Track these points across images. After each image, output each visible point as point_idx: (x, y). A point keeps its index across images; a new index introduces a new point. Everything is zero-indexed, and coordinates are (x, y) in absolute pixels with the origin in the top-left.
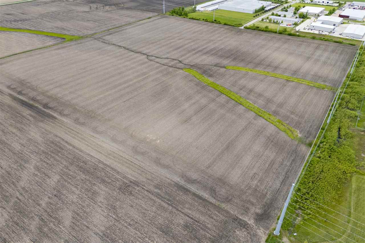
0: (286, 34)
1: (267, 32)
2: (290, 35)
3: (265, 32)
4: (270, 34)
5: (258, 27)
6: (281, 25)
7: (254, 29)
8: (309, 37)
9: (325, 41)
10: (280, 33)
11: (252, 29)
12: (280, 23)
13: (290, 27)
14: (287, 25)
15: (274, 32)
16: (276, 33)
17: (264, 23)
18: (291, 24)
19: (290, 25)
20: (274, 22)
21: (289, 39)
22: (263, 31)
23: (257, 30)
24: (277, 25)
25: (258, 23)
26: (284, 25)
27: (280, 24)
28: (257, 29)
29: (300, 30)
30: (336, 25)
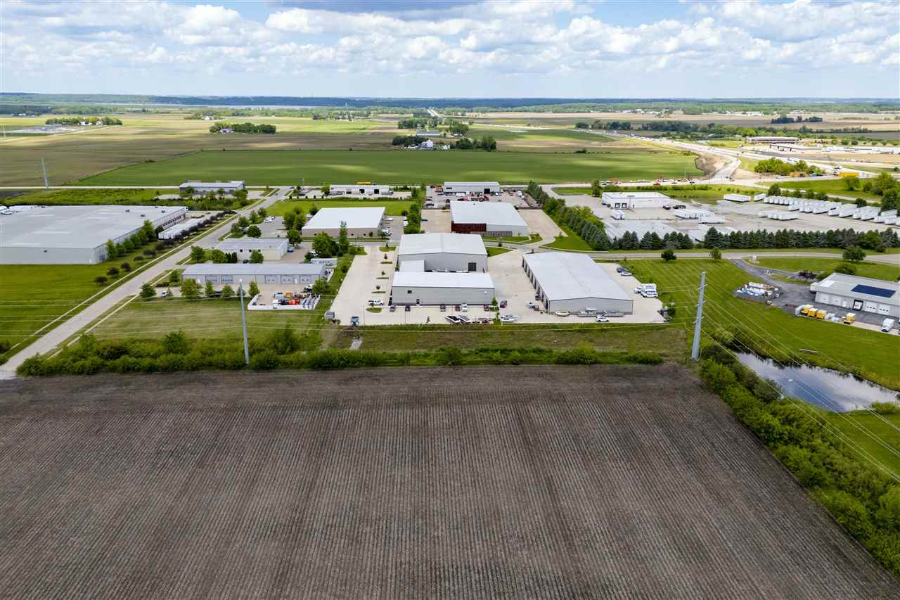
0: (300, 365)
1: (183, 376)
2: (324, 365)
3: (169, 379)
4: (205, 383)
5: (119, 352)
6: (250, 307)
7: (95, 370)
8: (426, 356)
9: (515, 363)
10: (266, 366)
11: (81, 372)
12: (248, 295)
13: (299, 307)
14: (283, 303)
15: (223, 367)
16: (238, 366)
17: (158, 309)
18: (298, 290)
19: (298, 299)
20: (213, 296)
21: (333, 405)
22: (151, 370)
23: (113, 369)
24: (232, 311)
25: (124, 317)
26: (268, 302)
27: (248, 300)
28: (109, 363)
29: (361, 323)
30: (478, 267)
